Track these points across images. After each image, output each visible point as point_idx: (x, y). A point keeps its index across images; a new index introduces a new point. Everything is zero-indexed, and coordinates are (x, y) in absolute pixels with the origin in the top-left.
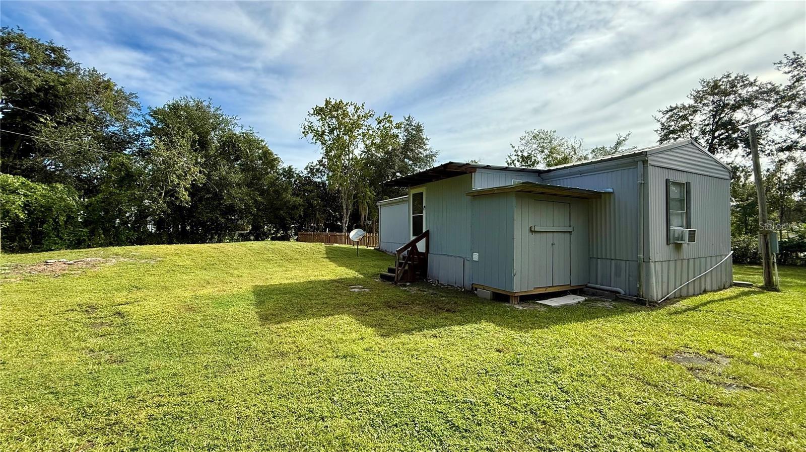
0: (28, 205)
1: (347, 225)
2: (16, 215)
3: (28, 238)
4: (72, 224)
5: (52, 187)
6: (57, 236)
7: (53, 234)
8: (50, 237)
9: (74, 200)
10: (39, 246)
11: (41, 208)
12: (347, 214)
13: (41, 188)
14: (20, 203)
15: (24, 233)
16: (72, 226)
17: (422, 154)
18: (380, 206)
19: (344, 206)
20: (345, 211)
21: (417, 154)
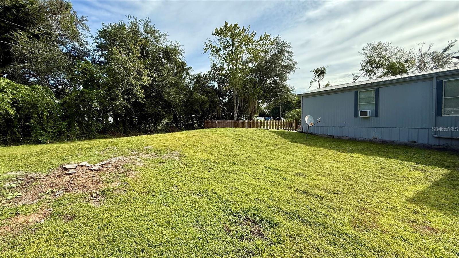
0: (15, 102)
1: (237, 115)
2: (6, 111)
3: (18, 132)
4: (52, 118)
5: (33, 88)
6: (42, 129)
7: (39, 128)
8: (36, 130)
9: (51, 99)
10: (28, 138)
11: (27, 105)
12: (237, 107)
13: (24, 89)
14: (9, 100)
15: (14, 127)
16: (52, 121)
17: (289, 63)
18: (303, 97)
19: (235, 102)
20: (235, 105)
21: (286, 63)
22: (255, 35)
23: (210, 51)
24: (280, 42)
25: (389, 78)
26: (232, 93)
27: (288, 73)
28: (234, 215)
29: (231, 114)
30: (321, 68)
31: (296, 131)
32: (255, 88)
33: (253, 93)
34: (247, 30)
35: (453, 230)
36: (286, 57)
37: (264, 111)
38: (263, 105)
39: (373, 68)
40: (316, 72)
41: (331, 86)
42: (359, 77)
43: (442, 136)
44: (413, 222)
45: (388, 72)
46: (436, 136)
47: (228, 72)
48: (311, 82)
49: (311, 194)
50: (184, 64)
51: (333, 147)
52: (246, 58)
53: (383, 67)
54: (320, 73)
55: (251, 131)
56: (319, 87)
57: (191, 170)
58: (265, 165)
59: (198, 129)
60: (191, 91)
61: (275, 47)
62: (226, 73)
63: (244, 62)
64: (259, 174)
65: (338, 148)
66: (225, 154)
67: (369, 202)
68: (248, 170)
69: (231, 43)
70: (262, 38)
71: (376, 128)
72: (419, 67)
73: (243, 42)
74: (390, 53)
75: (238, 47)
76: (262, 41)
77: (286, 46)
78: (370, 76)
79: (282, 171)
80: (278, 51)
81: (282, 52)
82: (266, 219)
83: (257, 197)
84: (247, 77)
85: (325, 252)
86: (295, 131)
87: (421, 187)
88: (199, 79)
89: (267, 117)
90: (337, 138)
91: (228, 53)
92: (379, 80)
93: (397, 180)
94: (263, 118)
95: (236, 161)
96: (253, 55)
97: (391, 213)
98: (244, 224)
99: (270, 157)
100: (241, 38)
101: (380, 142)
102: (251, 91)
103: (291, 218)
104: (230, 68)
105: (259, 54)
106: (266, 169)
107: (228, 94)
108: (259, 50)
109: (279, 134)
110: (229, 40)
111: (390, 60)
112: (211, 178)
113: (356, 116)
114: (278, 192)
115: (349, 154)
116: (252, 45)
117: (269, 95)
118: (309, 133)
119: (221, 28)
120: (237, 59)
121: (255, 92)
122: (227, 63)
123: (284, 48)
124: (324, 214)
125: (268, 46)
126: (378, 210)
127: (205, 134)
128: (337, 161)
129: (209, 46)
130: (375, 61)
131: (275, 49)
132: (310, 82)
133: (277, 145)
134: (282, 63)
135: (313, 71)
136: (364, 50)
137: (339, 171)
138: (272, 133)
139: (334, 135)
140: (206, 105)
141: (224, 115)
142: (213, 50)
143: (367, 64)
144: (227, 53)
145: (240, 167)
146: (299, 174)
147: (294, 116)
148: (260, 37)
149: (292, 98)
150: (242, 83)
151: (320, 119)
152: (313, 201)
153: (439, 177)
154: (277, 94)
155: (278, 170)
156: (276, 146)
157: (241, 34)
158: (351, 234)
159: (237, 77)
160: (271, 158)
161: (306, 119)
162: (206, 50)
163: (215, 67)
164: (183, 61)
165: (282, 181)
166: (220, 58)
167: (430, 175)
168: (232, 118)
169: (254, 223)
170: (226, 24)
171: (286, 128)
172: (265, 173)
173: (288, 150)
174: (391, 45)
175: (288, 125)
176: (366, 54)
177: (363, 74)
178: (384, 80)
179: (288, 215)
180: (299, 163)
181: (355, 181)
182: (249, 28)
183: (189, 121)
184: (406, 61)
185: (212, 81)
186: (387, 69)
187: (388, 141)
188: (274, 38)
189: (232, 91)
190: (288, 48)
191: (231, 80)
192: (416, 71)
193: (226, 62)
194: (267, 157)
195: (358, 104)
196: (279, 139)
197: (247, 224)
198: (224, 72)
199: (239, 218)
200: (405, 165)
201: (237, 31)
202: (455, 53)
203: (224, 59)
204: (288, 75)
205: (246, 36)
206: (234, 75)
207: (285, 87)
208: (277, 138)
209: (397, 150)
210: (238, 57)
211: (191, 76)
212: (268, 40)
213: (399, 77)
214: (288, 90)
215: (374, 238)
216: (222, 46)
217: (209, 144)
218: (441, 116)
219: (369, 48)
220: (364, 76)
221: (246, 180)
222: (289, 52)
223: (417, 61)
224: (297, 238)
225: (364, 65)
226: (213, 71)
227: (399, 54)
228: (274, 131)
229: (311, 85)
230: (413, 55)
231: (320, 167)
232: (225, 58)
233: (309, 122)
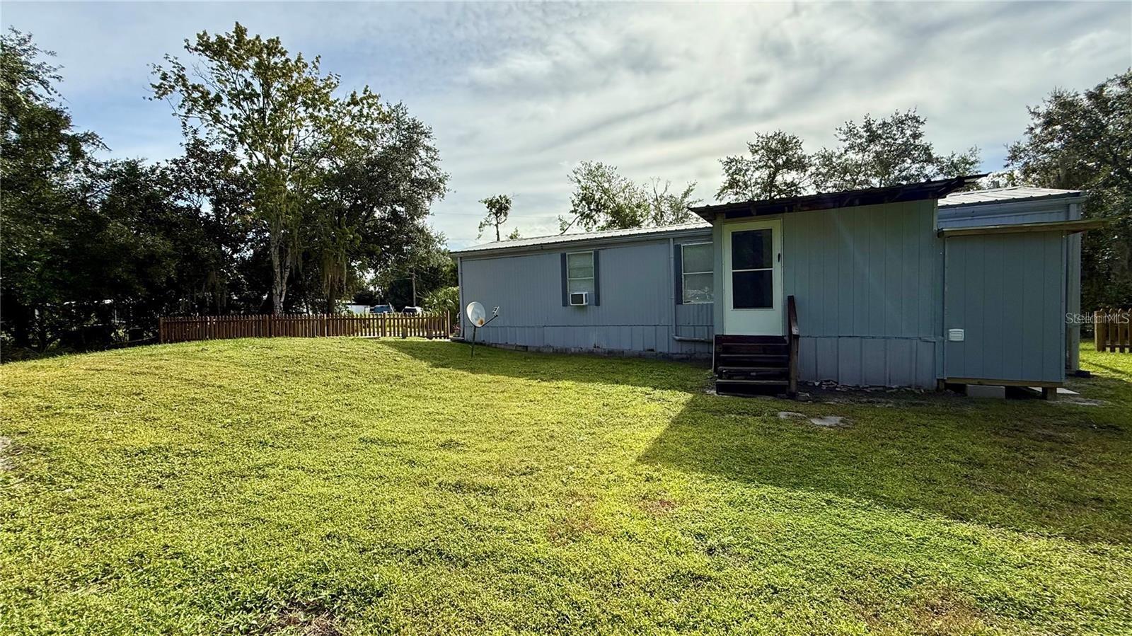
1: (282, 300)
12: (282, 278)
17: (429, 175)
18: (461, 258)
19: (276, 262)
20: (277, 270)
21: (421, 174)
22: (336, 86)
23: (177, 96)
24: (407, 120)
25: (616, 232)
26: (267, 234)
27: (429, 198)
28: (245, 608)
29: (265, 297)
30: (500, 196)
31: (449, 340)
32: (340, 228)
33: (334, 240)
34: (311, 65)
35: (692, 497)
36: (421, 159)
37: (372, 288)
38: (366, 274)
39: (591, 210)
40: (491, 204)
41: (522, 239)
42: (570, 225)
43: (683, 338)
44: (644, 498)
45: (614, 222)
46: (677, 338)
47: (250, 173)
48: (482, 225)
49: (474, 488)
50: (56, 119)
51: (525, 372)
52: (310, 141)
53: (606, 211)
54: (499, 207)
55: (327, 345)
56: (498, 239)
57: (73, 496)
58: (362, 436)
59: (132, 344)
60: (95, 216)
61: (392, 129)
62: (242, 175)
63: (304, 152)
64: (342, 463)
65: (534, 372)
66: (229, 421)
67: (582, 478)
68: (307, 458)
69: (259, 90)
70: (358, 99)
71: (597, 328)
72: (655, 218)
73: (298, 95)
74: (616, 186)
75: (282, 105)
76: (358, 108)
77: (422, 134)
78: (587, 226)
79: (406, 443)
80: (400, 141)
81: (411, 145)
82: (352, 585)
83: (329, 530)
84: (315, 195)
85: (493, 618)
86: (446, 340)
87: (656, 432)
88: (129, 178)
89: (379, 306)
90: (534, 350)
91: (248, 118)
92: (600, 235)
93: (624, 425)
94: (368, 309)
95: (267, 437)
96: (331, 138)
97: (615, 490)
98: (279, 624)
99: (378, 410)
100: (292, 84)
101: (605, 353)
102: (328, 235)
103: (421, 563)
104: (256, 163)
105: (351, 140)
106: (363, 446)
107: (251, 235)
108: (348, 128)
109: (406, 349)
110: (250, 80)
111: (616, 199)
112: (167, 508)
113: (565, 304)
114: (393, 502)
115: (554, 384)
116: (327, 109)
117: (380, 250)
118: (476, 344)
119: (219, 38)
120: (280, 140)
121: (340, 238)
122: (246, 146)
123: (415, 136)
124: (496, 529)
125: (375, 123)
126: (594, 491)
127: (153, 364)
128: (531, 401)
129: (176, 81)
130: (594, 199)
131: (393, 134)
132: (479, 225)
133: (398, 377)
134: (413, 171)
135: (485, 203)
136: (575, 173)
137: (533, 422)
138: (386, 349)
139: (527, 345)
140: (164, 268)
141: (240, 300)
142: (189, 95)
143: (581, 201)
144: (243, 116)
145: (278, 452)
146: (448, 445)
147: (445, 302)
148: (352, 96)
149: (442, 260)
150: (299, 210)
151: (500, 310)
152: (474, 503)
153: (679, 409)
154: (401, 247)
155: (395, 443)
156: (396, 380)
157: (290, 70)
158: (546, 556)
159: (281, 192)
160: (381, 414)
161: (470, 310)
162: (162, 91)
163: (202, 151)
164: (53, 105)
165: (404, 471)
166: (219, 126)
167: (668, 407)
168: (269, 307)
169: (315, 609)
170: (240, 32)
171: (425, 333)
172: (360, 456)
173: (426, 389)
174: (616, 172)
175: (430, 326)
176: (579, 182)
177: (576, 221)
178: (605, 236)
179: (413, 556)
180: (451, 418)
181: (560, 440)
182: (318, 61)
183: (88, 318)
184: (639, 206)
185: (191, 192)
186: (613, 216)
187: (615, 351)
188: (390, 107)
189: (266, 231)
190: (427, 139)
191: (260, 197)
192: (652, 225)
193: (242, 141)
194: (371, 412)
195: (568, 279)
196: (405, 360)
197: (289, 622)
198: (237, 170)
199: (262, 612)
200: (638, 394)
201: (276, 59)
202: (696, 202)
203: (236, 131)
204: (427, 203)
205: (307, 80)
206: (270, 183)
207: (421, 231)
208: (398, 359)
209: (628, 367)
210: (282, 136)
211: (94, 164)
212: (374, 107)
213: (627, 232)
214: (428, 240)
215: (585, 552)
216: (226, 90)
217: (166, 395)
218: (682, 304)
219: (584, 172)
220: (578, 225)
221: (298, 489)
222: (428, 149)
223: (652, 207)
224: (430, 610)
225: (577, 203)
226: (192, 160)
227: (627, 190)
228: (392, 342)
229: (480, 233)
230: (646, 196)
231: (496, 419)
232: (239, 130)
233: (476, 317)
